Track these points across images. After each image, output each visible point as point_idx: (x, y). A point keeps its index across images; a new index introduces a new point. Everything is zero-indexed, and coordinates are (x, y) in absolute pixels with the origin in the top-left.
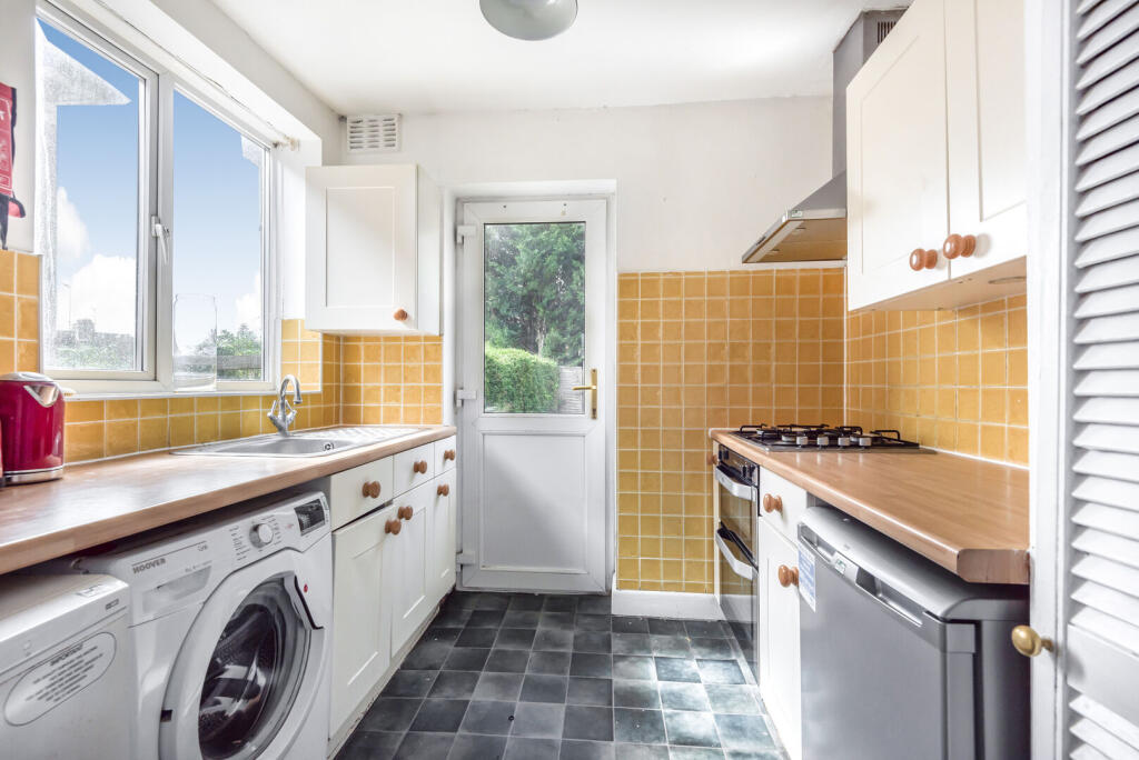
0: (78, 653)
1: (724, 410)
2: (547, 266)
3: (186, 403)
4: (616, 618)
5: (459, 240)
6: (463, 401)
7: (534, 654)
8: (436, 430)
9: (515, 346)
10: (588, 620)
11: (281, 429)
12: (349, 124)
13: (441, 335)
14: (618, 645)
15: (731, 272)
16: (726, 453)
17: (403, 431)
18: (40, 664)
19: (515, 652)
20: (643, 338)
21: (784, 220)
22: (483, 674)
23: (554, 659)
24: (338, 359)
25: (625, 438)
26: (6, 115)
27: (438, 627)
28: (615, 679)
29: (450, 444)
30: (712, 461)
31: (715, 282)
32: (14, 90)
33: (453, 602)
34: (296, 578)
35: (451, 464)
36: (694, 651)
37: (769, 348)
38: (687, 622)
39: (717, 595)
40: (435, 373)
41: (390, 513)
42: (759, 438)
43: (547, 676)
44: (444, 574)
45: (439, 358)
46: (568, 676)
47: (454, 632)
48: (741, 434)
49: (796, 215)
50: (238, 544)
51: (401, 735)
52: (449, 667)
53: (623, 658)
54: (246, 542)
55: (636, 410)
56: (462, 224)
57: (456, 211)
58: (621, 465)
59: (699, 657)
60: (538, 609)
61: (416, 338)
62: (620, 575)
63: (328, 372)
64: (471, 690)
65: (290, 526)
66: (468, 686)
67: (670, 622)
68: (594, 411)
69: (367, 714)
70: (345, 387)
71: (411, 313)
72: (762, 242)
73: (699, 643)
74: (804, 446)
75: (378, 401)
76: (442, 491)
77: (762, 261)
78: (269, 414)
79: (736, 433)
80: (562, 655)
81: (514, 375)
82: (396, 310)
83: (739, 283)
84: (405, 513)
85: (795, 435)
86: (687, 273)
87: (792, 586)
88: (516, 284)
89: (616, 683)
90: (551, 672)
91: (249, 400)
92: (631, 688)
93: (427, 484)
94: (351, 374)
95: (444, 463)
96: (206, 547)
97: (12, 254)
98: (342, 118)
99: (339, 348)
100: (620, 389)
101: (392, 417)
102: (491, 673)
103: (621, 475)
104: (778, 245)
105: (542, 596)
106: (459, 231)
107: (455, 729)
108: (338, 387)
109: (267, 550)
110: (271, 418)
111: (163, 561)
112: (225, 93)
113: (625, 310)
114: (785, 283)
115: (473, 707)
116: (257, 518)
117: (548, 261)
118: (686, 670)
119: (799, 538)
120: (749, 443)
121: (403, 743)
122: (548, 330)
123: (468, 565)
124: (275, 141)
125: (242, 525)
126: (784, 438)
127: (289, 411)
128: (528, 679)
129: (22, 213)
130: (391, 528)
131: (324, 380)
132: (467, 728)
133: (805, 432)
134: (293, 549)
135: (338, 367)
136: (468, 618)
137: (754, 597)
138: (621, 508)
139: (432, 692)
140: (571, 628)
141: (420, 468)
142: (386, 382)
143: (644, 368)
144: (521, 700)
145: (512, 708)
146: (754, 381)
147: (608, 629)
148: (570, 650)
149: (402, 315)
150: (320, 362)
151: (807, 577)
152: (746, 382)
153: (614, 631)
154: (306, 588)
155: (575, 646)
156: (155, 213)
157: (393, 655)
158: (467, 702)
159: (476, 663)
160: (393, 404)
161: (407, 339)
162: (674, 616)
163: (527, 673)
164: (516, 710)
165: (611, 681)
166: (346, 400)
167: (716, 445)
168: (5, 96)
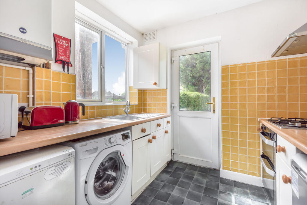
0: (62, 165)
1: (265, 111)
2: (206, 67)
3: (106, 107)
4: (221, 178)
5: (172, 62)
6: (173, 107)
7: (192, 184)
8: (165, 115)
9: (195, 91)
10: (211, 177)
11: (126, 113)
12: (144, 35)
13: (167, 89)
14: (221, 187)
15: (267, 61)
16: (264, 127)
17: (156, 115)
18: (52, 167)
19: (187, 182)
20: (231, 87)
21: (288, 38)
22: (176, 187)
23: (199, 187)
24: (142, 96)
25: (224, 120)
26: (69, 45)
27: (166, 170)
28: (219, 199)
29: (169, 119)
30: (259, 130)
31: (261, 65)
32: (70, 40)
33: (171, 163)
34: (120, 152)
35: (169, 125)
36: (251, 196)
37: (285, 88)
38: (249, 185)
39: (261, 178)
40: (166, 99)
41: (150, 137)
42: (278, 123)
43: (196, 192)
44: (167, 155)
45: (166, 95)
46: (203, 194)
47: (170, 172)
48: (271, 120)
49: (294, 35)
50: (106, 142)
51: (152, 199)
52: (167, 182)
53: (223, 193)
54: (108, 142)
55: (229, 111)
56: (173, 57)
57: (171, 54)
58: (223, 129)
59: (253, 199)
60: (196, 170)
61: (160, 90)
62: (223, 165)
63: (139, 99)
64: (172, 191)
65: (120, 139)
66: (171, 189)
67: (242, 183)
68: (214, 111)
69: (144, 190)
70: (144, 103)
71: (158, 83)
72: (279, 48)
73: (253, 194)
74: (299, 127)
75: (151, 107)
76: (166, 132)
77: (281, 55)
78: (124, 110)
79: (269, 120)
80: (202, 187)
81: (195, 100)
82: (154, 82)
83: (270, 65)
84: (154, 138)
85: (295, 122)
86: (248, 63)
87: (289, 184)
88: (197, 73)
89: (219, 200)
90: (197, 191)
91: (120, 106)
92: (224, 203)
93: (161, 130)
94: (145, 100)
95: (167, 124)
96: (97, 142)
97: (70, 75)
98: (143, 34)
99: (142, 93)
100: (222, 104)
101: (154, 111)
102: (179, 187)
103: (223, 132)
104: (287, 48)
105: (197, 167)
106: (172, 60)
107: (166, 201)
108: (142, 103)
109: (113, 144)
110: (124, 111)
111: (87, 145)
112: (115, 33)
113: (224, 78)
114: (293, 63)
115: (172, 196)
116: (111, 136)
117: (206, 66)
118: (247, 202)
119: (291, 165)
120: (273, 124)
121: (152, 202)
122: (206, 86)
123: (175, 154)
124: (128, 43)
125: (107, 138)
126: (290, 123)
127: (129, 109)
128: (189, 192)
129: (72, 66)
130: (150, 141)
131: (138, 101)
132: (169, 202)
133: (301, 121)
134: (120, 145)
135: (142, 98)
136: (174, 169)
137: (275, 181)
138: (223, 143)
139: (162, 188)
140: (205, 179)
141: (159, 125)
142: (153, 101)
143: (231, 97)
144: (186, 198)
145: (183, 200)
146: (278, 101)
147: (219, 182)
148: (204, 186)
149: (155, 84)
150: (137, 97)
151: (294, 182)
152: (275, 101)
153: (220, 183)
154: (123, 155)
155: (206, 185)
156: (101, 64)
157: (151, 176)
158: (171, 194)
159: (175, 183)
160: (155, 108)
161: (158, 90)
162: (244, 182)
163: (189, 190)
164: (185, 201)
165: (217, 199)
166: (144, 106)
167: (261, 124)
168: (69, 41)
